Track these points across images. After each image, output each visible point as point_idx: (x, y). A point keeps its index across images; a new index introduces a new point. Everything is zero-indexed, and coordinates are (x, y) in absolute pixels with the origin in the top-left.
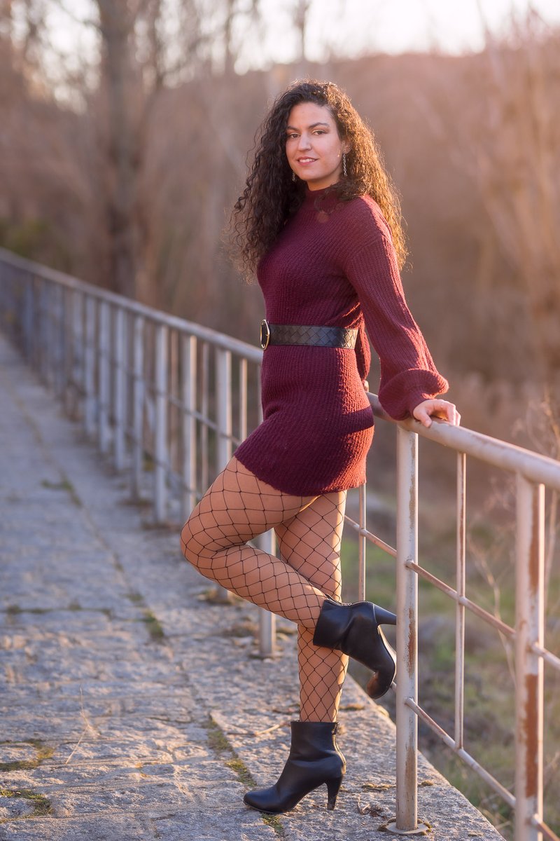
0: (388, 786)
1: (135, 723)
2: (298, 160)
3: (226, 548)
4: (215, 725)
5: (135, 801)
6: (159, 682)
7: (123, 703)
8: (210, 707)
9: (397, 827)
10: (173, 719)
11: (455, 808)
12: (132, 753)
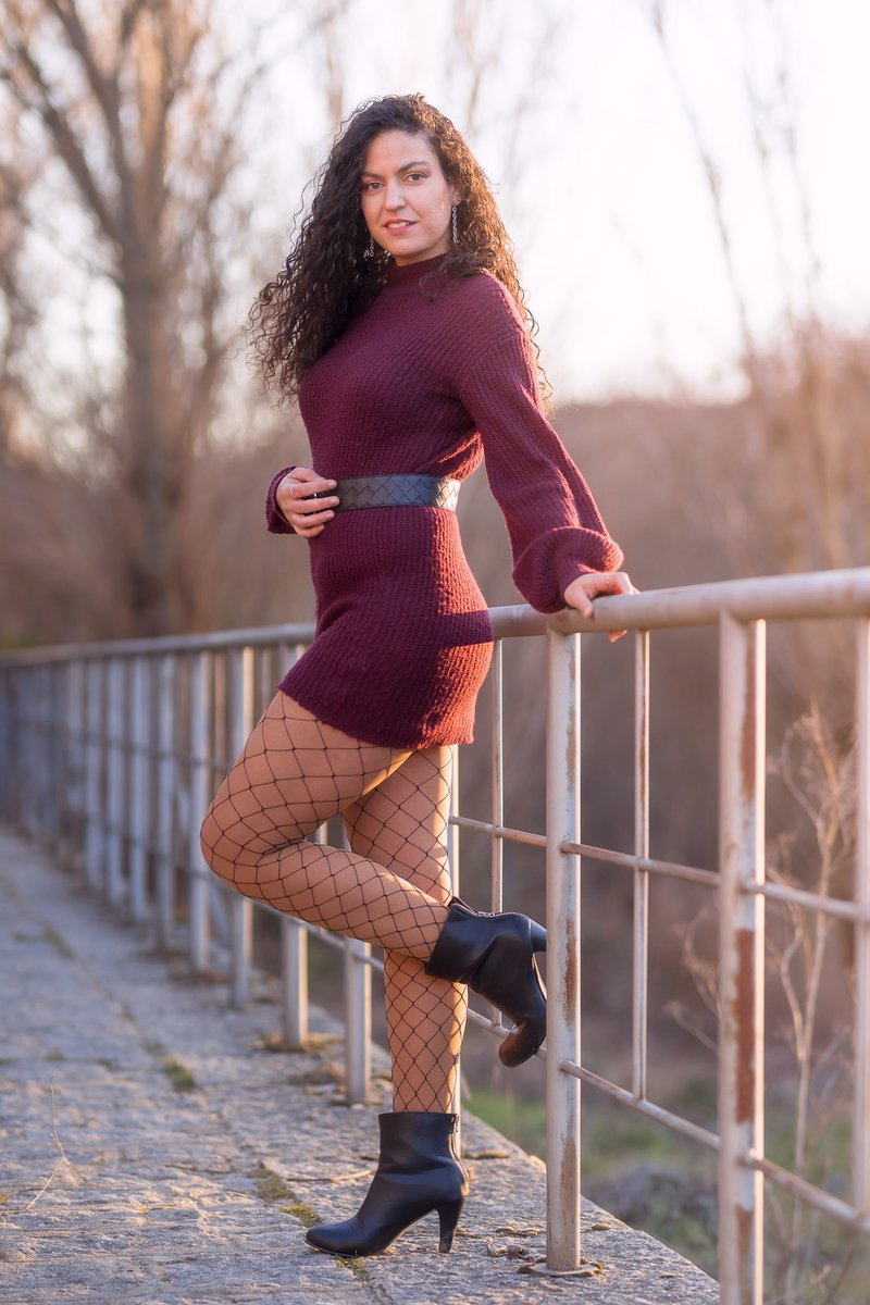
0: (538, 1230)
1: (140, 1171)
2: (387, 226)
3: (277, 848)
4: (270, 1173)
5: (133, 1245)
6: (182, 1131)
7: (123, 1152)
8: (262, 1154)
9: (548, 1267)
10: (200, 1168)
11: (643, 1251)
12: (133, 1199)
